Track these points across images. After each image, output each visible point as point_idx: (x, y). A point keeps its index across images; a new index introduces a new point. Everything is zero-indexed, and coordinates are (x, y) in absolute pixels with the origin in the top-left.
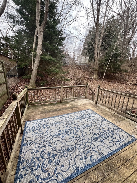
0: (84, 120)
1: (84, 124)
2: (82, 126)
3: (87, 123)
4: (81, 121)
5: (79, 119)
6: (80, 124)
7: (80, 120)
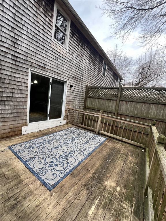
0: (61, 153)
1: (60, 149)
2: (62, 147)
3: (57, 151)
4: (65, 151)
5: (68, 153)
6: (65, 148)
7: (66, 153)
